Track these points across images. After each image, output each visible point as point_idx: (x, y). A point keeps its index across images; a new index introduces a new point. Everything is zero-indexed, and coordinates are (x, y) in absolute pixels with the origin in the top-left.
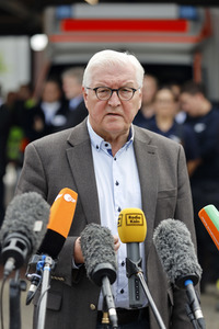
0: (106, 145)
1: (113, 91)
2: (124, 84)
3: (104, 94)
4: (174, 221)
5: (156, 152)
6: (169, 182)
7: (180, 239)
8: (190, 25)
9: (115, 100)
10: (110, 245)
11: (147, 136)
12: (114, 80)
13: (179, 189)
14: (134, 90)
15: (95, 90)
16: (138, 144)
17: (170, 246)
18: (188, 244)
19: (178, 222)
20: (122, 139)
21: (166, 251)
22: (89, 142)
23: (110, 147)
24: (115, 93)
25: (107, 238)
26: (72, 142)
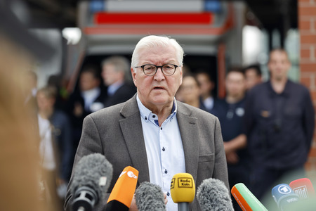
0: (154, 117)
1: (158, 67)
2: (167, 61)
3: (150, 71)
4: (214, 180)
5: (197, 122)
6: (208, 149)
7: (219, 195)
8: (214, 18)
9: (160, 74)
10: (161, 199)
11: (188, 109)
12: (158, 58)
13: (216, 154)
14: (176, 66)
15: (143, 67)
16: (181, 116)
17: (211, 201)
18: (227, 199)
19: (218, 180)
20: (166, 111)
21: (208, 205)
22: (139, 114)
23: (156, 118)
24: (159, 69)
25: (158, 194)
26: (124, 114)
